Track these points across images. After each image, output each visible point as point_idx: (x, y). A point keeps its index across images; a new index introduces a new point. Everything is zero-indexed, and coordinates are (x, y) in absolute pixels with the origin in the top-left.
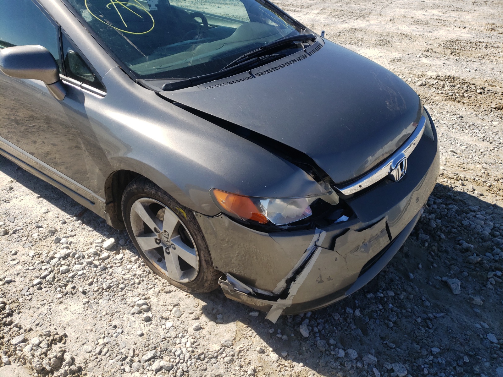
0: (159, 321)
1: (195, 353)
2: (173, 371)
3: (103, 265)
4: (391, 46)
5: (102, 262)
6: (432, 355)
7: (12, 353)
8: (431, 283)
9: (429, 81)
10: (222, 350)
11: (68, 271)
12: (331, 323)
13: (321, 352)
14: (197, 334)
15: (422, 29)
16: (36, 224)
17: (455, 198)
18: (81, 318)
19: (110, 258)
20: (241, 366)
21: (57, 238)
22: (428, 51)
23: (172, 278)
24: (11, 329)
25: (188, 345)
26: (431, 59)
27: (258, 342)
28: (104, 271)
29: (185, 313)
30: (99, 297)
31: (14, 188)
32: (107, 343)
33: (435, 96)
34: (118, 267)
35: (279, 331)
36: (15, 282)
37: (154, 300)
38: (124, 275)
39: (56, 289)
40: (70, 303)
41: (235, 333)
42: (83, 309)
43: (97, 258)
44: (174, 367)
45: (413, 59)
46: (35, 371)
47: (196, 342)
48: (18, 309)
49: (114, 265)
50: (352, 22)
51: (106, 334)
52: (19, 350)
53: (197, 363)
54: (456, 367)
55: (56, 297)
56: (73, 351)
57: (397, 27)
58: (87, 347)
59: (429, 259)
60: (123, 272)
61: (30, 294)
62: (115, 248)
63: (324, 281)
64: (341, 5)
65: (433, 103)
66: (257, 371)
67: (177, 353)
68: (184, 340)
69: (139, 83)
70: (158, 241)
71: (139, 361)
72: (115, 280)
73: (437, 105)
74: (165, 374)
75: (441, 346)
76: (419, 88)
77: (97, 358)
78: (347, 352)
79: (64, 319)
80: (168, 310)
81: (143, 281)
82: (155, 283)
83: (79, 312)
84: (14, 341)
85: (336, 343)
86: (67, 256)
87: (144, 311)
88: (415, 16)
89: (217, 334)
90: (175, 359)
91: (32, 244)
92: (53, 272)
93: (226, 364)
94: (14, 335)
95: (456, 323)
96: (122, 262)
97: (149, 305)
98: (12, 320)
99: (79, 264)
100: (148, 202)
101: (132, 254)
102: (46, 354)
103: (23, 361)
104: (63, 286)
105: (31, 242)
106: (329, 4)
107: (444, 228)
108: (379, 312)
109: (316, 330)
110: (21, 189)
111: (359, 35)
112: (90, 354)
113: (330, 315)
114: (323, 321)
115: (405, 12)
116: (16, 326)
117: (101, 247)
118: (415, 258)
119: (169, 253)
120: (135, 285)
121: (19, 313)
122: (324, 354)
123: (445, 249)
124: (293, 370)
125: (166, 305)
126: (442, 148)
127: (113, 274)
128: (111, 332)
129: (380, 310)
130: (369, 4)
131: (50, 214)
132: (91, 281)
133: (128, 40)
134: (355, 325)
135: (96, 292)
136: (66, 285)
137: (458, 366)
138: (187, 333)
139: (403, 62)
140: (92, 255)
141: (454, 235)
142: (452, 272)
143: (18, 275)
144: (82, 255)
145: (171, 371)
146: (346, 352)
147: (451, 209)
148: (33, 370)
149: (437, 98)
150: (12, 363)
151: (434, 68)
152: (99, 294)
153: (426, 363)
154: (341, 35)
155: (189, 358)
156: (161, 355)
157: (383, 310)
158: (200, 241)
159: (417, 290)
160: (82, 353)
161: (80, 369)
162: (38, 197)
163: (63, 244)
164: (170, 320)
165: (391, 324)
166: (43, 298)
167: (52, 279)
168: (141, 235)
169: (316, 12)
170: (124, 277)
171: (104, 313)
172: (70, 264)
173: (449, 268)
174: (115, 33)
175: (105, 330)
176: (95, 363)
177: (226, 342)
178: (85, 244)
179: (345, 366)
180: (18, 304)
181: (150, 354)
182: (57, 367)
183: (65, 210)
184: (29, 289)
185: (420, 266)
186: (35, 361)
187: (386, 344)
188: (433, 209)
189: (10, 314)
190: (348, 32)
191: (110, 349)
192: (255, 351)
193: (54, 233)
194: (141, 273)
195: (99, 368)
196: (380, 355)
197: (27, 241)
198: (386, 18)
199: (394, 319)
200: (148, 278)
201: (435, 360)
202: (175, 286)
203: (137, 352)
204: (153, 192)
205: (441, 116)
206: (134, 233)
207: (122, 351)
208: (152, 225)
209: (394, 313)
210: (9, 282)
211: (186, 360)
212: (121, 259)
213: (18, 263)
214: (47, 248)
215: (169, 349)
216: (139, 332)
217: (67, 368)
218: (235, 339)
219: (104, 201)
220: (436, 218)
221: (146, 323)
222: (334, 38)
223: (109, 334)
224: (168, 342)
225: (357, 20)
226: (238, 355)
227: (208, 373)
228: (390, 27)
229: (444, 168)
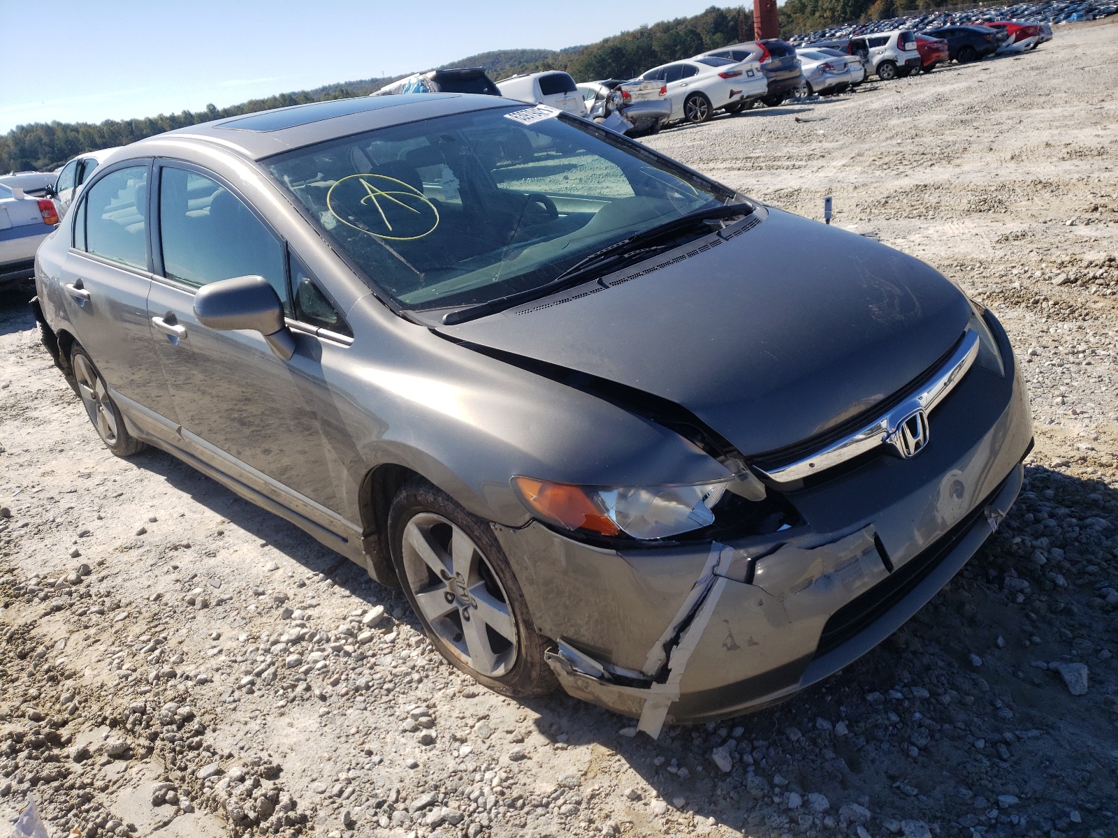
0: (448, 744)
1: (505, 797)
2: (463, 824)
3: (359, 651)
4: (1003, 211)
5: (359, 648)
6: (999, 808)
7: (197, 793)
8: (1021, 674)
9: (1086, 271)
10: (558, 793)
11: (299, 663)
12: (781, 746)
13: (755, 799)
14: (515, 766)
15: (1088, 167)
16: (255, 588)
17: (1107, 504)
18: (313, 739)
19: (374, 641)
20: (591, 821)
21: (287, 609)
22: (1096, 209)
23: (480, 671)
24: (199, 755)
25: (496, 781)
26: (1101, 225)
27: (631, 780)
28: (360, 663)
29: (498, 731)
30: (348, 704)
31: (226, 533)
32: (354, 779)
33: (1095, 302)
34: (385, 655)
35: (674, 761)
36: (212, 681)
37: (443, 709)
38: (395, 667)
39: (276, 692)
40: (297, 715)
41: (587, 765)
42: (318, 725)
43: (350, 640)
44: (466, 818)
45: (1056, 231)
46: (231, 821)
47: (512, 778)
48: (214, 724)
49: (379, 652)
50: (921, 173)
51: (354, 765)
52: (208, 787)
53: (509, 814)
54: (1049, 832)
55: (275, 706)
56: (296, 791)
57: (1025, 169)
58: (319, 784)
59: (1025, 627)
60: (394, 664)
61: (235, 701)
62: (383, 624)
63: (739, 647)
64: (899, 141)
65: (1085, 316)
66: (622, 830)
67: (472, 797)
68: (488, 775)
69: (404, 318)
70: (450, 598)
71: (406, 810)
72: (378, 676)
73: (1097, 319)
74: (448, 831)
75: (1022, 793)
76: (1058, 288)
77: (334, 802)
78: (808, 799)
79: (285, 740)
80: (466, 725)
81: (427, 676)
82: (448, 681)
83: (310, 729)
84: (202, 773)
85: (787, 782)
86: (298, 640)
87: (424, 727)
88: (1075, 141)
89: (554, 767)
90: (470, 806)
91: (244, 621)
92: (274, 665)
93: (562, 816)
94: (202, 763)
95: (1065, 748)
96: (394, 646)
97: (433, 716)
98: (201, 740)
99: (319, 650)
100: (428, 521)
101: (413, 631)
102: (249, 794)
103: (214, 805)
104: (288, 688)
105: (244, 618)
106: (873, 144)
107: (1067, 565)
108: (891, 728)
109: (748, 759)
110: (236, 532)
111: (930, 198)
112: (323, 796)
113: (781, 732)
114: (766, 743)
115: (1053, 136)
116: (208, 749)
117: (360, 622)
118: (991, 627)
119: (468, 619)
120: (414, 685)
121: (214, 731)
122: (760, 803)
123: (1064, 608)
124: (693, 831)
125: (463, 718)
126: (1093, 405)
127: (375, 667)
128: (361, 762)
129: (894, 726)
130: (967, 131)
131: (280, 571)
132: (336, 679)
133: (391, 250)
134: (835, 752)
135: (343, 696)
136: (294, 687)
137: (1056, 829)
138: (496, 764)
139: (1029, 238)
140: (343, 636)
141: (1092, 578)
142: (1074, 652)
143: (217, 670)
144: (325, 637)
145: (460, 826)
146: (806, 798)
147: (1091, 525)
148: (228, 819)
149: (1099, 305)
150: (196, 810)
151: (1105, 243)
152: (348, 699)
153: (980, 823)
154: (890, 202)
155: (495, 805)
156: (445, 800)
157: (901, 724)
158: (510, 583)
159: (986, 686)
160: (310, 793)
161: (303, 819)
162: (263, 546)
163: (294, 619)
164: (469, 743)
165: (914, 751)
166: (254, 707)
167: (271, 677)
168: (424, 589)
169: (839, 163)
170: (394, 671)
171: (353, 730)
172: (303, 651)
173: (1070, 643)
174: (371, 241)
175: (352, 758)
176: (329, 810)
177: (568, 780)
178: (333, 620)
179: (798, 824)
180: (213, 716)
181: (426, 798)
182: (265, 814)
183: (307, 564)
184: (233, 692)
185: (1000, 641)
186: (232, 802)
187: (898, 788)
188: (1045, 527)
189: (200, 732)
190: (906, 193)
191: (358, 788)
192: (622, 796)
193: (283, 602)
194: (425, 662)
195: (336, 819)
196: (881, 808)
197: (238, 618)
198: (1002, 154)
199: (922, 742)
200: (438, 672)
201: (1003, 818)
202: (485, 686)
203: (403, 794)
204: (430, 498)
205: (1103, 341)
206: (412, 586)
207: (378, 792)
208: (437, 567)
209: (923, 729)
210: (203, 682)
211: (488, 807)
212: (393, 641)
213: (220, 651)
214: (269, 628)
215: (460, 789)
216: (410, 761)
217: (281, 814)
218: (585, 774)
219: (361, 530)
220: (1053, 544)
221: (424, 747)
222: (873, 211)
223: (358, 764)
224: (461, 779)
225: (933, 168)
226: (589, 803)
227: (528, 831)
228: (1010, 172)
229: (1090, 446)
